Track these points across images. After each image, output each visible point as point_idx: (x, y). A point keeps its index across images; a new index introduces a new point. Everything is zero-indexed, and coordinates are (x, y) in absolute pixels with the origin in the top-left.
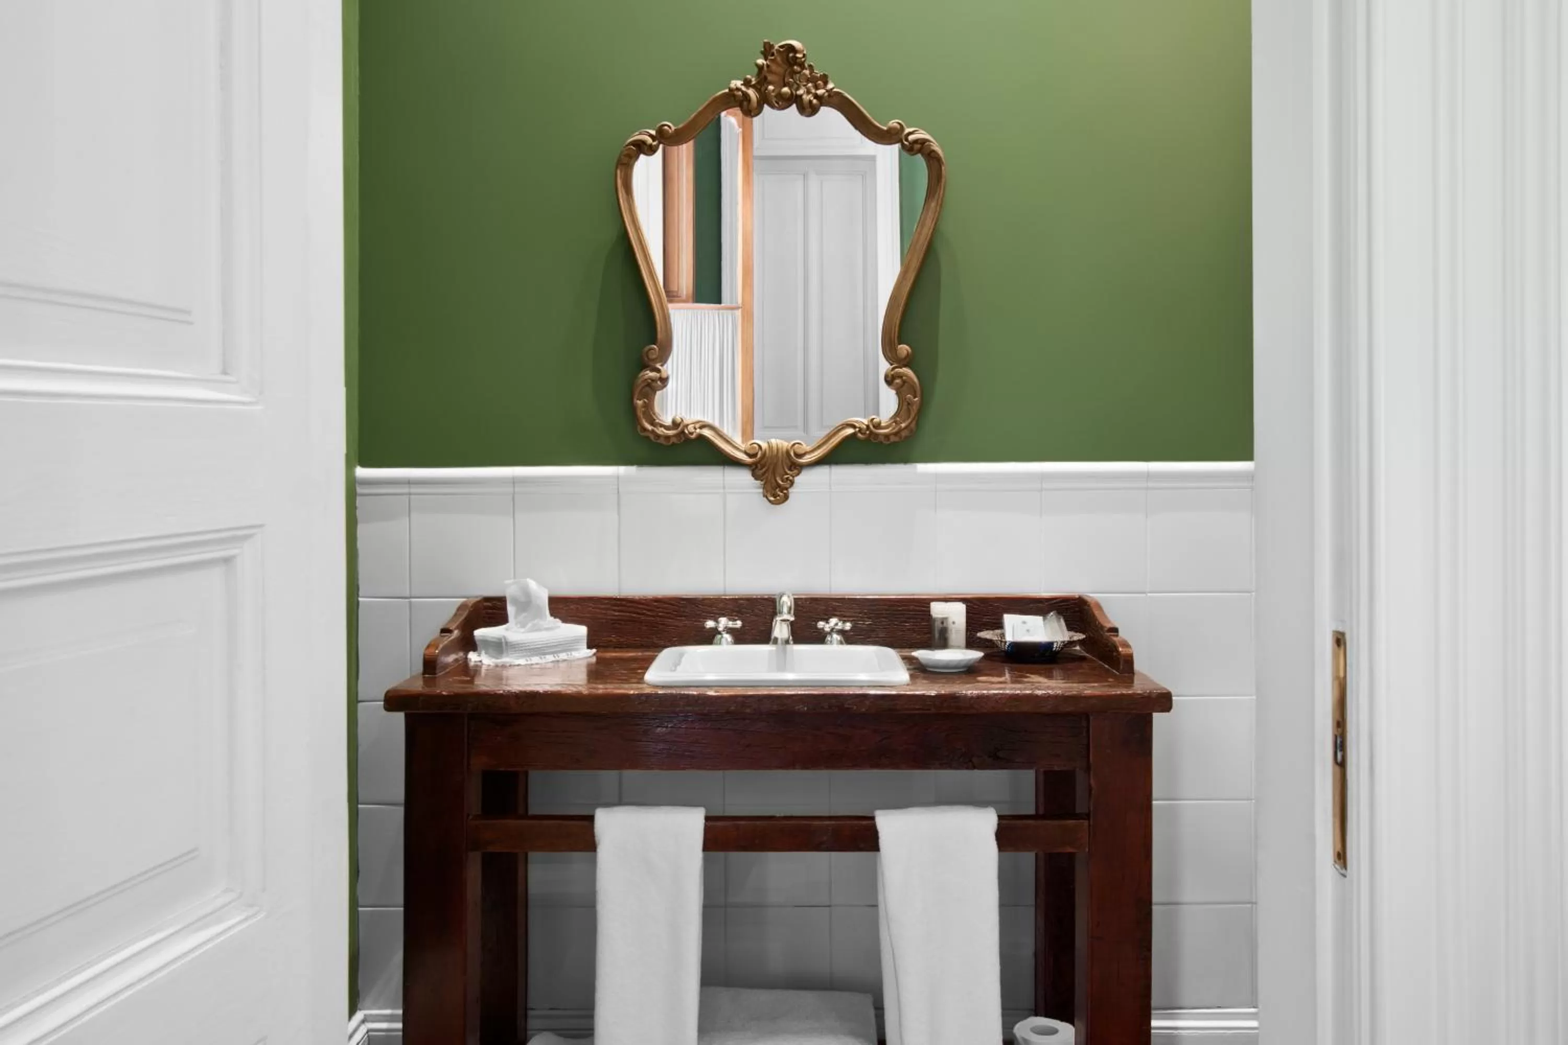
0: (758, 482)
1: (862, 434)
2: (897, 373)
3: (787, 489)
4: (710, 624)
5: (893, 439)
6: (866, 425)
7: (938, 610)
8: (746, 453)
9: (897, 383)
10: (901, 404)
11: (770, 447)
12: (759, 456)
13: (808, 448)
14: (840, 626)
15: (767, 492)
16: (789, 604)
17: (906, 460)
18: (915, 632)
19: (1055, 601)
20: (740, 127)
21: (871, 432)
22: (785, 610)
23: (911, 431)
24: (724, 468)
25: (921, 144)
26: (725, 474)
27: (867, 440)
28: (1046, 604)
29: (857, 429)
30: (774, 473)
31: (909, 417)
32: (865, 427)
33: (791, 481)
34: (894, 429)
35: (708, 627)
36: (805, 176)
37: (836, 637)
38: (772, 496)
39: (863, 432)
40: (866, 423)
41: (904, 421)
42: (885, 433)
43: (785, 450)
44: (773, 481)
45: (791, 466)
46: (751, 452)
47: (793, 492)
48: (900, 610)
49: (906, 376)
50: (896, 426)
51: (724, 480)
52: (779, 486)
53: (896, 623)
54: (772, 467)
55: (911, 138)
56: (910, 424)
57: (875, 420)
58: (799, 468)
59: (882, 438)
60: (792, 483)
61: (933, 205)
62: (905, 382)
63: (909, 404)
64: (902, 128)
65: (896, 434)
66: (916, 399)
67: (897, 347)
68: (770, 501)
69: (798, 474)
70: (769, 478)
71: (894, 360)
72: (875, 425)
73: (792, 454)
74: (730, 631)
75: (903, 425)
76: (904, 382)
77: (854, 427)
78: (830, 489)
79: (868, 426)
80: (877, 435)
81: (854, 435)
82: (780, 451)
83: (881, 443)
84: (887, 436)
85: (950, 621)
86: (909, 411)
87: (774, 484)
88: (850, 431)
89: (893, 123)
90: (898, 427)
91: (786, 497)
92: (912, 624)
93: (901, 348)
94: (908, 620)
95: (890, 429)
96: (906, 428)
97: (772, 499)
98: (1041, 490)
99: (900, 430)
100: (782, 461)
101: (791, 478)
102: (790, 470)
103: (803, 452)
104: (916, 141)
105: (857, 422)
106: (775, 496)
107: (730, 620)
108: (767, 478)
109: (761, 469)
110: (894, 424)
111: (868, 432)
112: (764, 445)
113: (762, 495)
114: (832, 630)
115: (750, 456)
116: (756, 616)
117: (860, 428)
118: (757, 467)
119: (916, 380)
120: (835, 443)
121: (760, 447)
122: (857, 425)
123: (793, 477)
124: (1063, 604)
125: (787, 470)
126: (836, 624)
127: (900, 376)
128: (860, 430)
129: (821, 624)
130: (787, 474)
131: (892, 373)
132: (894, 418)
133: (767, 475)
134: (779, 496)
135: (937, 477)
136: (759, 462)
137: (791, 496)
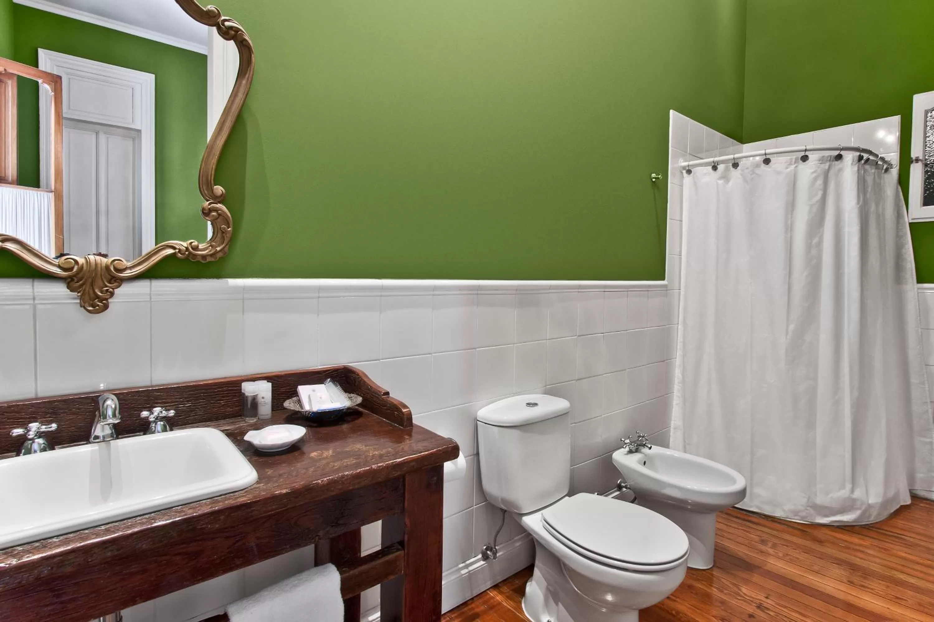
0: (75, 294)
1: (181, 254)
2: (213, 207)
3: (107, 299)
4: (18, 432)
5: (209, 259)
6: (185, 247)
7: (248, 388)
8: (59, 267)
9: (213, 215)
10: (216, 233)
11: (88, 262)
12: (75, 270)
13: (129, 264)
14: (164, 413)
15: (84, 302)
16: (113, 406)
17: (219, 276)
18: (228, 407)
19: (328, 372)
20: (52, 92)
21: (190, 253)
22: (110, 412)
23: (225, 253)
24: (33, 282)
25: (234, 31)
26: (35, 287)
27: (187, 259)
28: (324, 374)
29: (177, 250)
30: (92, 285)
31: (223, 244)
32: (185, 249)
33: (110, 292)
34: (210, 251)
35: (14, 434)
36: (97, 133)
37: (160, 424)
38: (89, 307)
39: (182, 252)
40: (186, 246)
41: (219, 246)
42: (203, 254)
43: (104, 265)
44: (91, 292)
45: (111, 279)
46: (66, 266)
47: (111, 302)
48: (216, 392)
49: (221, 210)
50: (212, 249)
51: (33, 292)
52: (98, 297)
53: (212, 402)
54: (90, 280)
55: (227, 24)
56: (224, 248)
57: (193, 244)
58: (120, 281)
59: (199, 259)
60: (112, 294)
61: (244, 82)
62: (221, 215)
63: (223, 233)
64: (219, 15)
65: (211, 255)
66: (230, 229)
67: (213, 187)
68: (89, 311)
69: (118, 287)
70: (87, 289)
71: (210, 197)
72: (193, 247)
73: (112, 269)
74: (40, 435)
75: (218, 249)
76: (219, 215)
77: (174, 248)
78: (151, 298)
79: (187, 249)
80: (195, 255)
81: (174, 255)
82: (99, 266)
83: (199, 262)
84: (204, 257)
85: (260, 397)
86: (223, 238)
87: (92, 295)
88: (171, 251)
89: (211, 7)
90: (214, 250)
91: (106, 307)
92: (225, 401)
93: (217, 189)
94: (223, 399)
95: (207, 251)
96: (220, 251)
97: (90, 308)
98: (319, 297)
99: (216, 252)
100: (101, 275)
101: (111, 290)
102: (110, 283)
103: (125, 267)
104: (231, 28)
105: (176, 244)
106: (93, 306)
107: (42, 423)
108: (84, 290)
109: (78, 282)
110: (211, 247)
111: (187, 253)
112: (81, 261)
113: (79, 305)
114: (157, 419)
115: (64, 270)
116: (74, 414)
117: (179, 249)
118: (72, 280)
119: (229, 215)
120: (155, 261)
121: (76, 262)
122: (177, 247)
123: (113, 289)
124: (334, 373)
125: (106, 283)
126: (161, 412)
127: (216, 210)
128: (180, 251)
129: (145, 414)
130: (107, 286)
131: (209, 207)
132: (210, 243)
133: (84, 287)
134: (98, 305)
135: (245, 289)
136: (75, 275)
137: (111, 306)
